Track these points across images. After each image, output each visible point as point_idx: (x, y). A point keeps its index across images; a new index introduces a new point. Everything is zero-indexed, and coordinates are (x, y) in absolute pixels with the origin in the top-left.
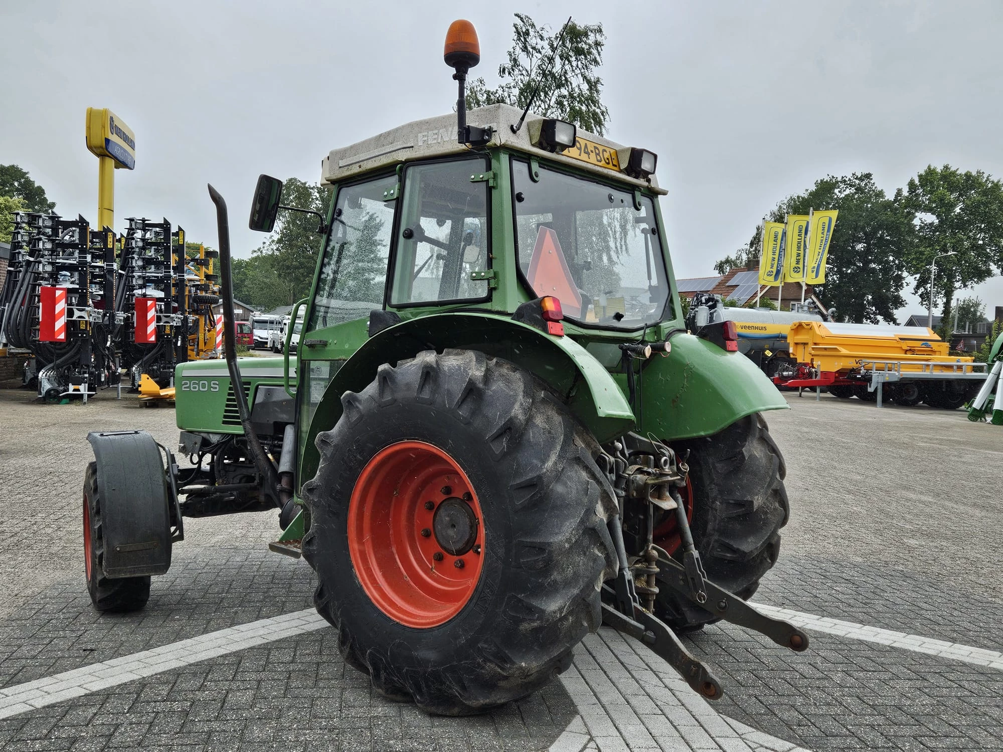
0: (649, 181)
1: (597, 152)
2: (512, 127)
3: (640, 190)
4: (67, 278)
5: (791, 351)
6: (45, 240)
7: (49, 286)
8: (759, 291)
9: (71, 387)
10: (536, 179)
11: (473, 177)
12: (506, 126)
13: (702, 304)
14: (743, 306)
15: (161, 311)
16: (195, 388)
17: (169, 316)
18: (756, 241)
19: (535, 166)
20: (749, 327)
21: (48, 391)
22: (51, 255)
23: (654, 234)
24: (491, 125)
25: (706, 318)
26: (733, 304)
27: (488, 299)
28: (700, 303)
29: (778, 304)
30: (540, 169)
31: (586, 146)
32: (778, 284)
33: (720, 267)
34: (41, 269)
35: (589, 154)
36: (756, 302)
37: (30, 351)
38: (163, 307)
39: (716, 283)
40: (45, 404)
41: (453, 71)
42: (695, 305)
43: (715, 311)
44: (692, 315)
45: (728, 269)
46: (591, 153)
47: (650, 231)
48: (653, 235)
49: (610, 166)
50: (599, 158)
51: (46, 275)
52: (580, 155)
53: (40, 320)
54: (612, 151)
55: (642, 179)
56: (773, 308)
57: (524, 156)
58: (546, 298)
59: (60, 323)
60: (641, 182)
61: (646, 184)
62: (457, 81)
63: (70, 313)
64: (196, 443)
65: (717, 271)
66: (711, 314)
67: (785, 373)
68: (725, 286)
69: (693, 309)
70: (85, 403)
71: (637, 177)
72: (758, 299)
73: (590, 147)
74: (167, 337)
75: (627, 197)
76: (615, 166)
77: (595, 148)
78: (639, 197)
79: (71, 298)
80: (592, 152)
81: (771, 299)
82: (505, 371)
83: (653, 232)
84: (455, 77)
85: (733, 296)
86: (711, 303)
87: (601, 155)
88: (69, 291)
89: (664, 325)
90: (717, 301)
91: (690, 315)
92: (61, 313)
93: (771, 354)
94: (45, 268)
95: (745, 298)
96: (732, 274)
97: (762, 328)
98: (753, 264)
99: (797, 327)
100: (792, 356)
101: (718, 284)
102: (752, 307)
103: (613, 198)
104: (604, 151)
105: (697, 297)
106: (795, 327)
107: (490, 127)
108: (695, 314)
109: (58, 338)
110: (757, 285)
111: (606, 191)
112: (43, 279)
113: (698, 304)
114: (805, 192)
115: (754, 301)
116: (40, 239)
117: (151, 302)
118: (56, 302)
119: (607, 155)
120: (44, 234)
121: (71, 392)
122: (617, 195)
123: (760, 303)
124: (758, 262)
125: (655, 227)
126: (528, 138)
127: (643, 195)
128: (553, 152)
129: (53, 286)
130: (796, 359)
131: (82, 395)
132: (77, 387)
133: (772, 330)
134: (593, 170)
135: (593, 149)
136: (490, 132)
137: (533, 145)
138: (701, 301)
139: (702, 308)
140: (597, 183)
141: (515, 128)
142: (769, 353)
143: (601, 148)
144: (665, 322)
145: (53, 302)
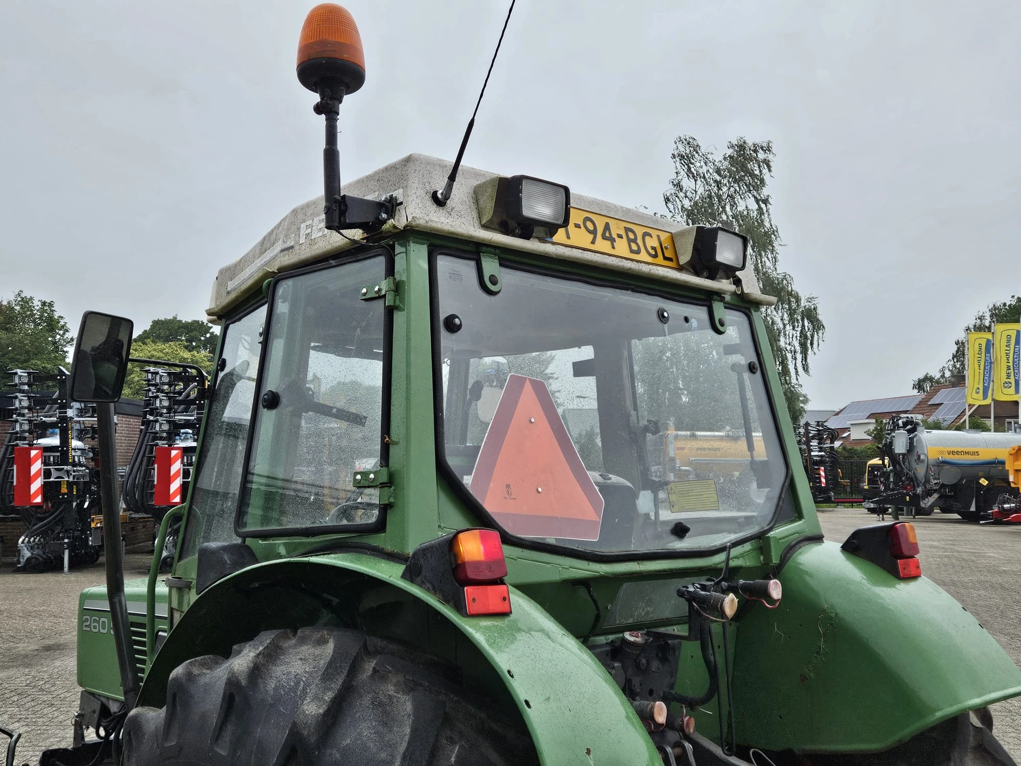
0: (738, 282)
1: (631, 236)
2: (434, 196)
3: (722, 299)
4: (189, 436)
5: (1011, 479)
6: (163, 398)
7: (167, 446)
8: (967, 409)
10: (493, 288)
11: (364, 290)
12: (421, 192)
13: (899, 428)
14: (948, 428)
16: (95, 627)
18: (960, 354)
19: (490, 266)
20: (957, 453)
22: (169, 413)
23: (754, 373)
24: (395, 194)
25: (905, 443)
26: (937, 426)
27: (380, 526)
28: (896, 427)
29: (991, 422)
30: (504, 270)
31: (607, 227)
32: (988, 401)
33: (919, 385)
34: (157, 428)
35: (612, 240)
36: (965, 421)
37: (150, 516)
39: (917, 402)
41: (315, 98)
42: (891, 430)
43: (916, 435)
44: (888, 440)
45: (927, 386)
46: (617, 239)
47: (746, 368)
48: (752, 375)
49: (660, 260)
50: (634, 247)
51: (165, 435)
52: (593, 242)
53: (155, 483)
54: (664, 237)
55: (724, 281)
56: (986, 429)
57: (467, 248)
58: (461, 536)
59: (175, 485)
60: (725, 285)
61: (732, 288)
62: (323, 116)
63: (186, 474)
64: (94, 712)
65: (917, 391)
66: (911, 439)
67: (1006, 506)
68: (926, 406)
69: (889, 434)
71: (712, 277)
72: (966, 417)
73: (616, 229)
75: (698, 314)
76: (670, 259)
77: (627, 230)
78: (719, 310)
79: (191, 457)
80: (620, 236)
81: (982, 418)
82: (391, 689)
83: (751, 368)
84: (318, 109)
85: (938, 416)
86: (909, 427)
87: (640, 241)
88: (186, 451)
89: (779, 532)
90: (917, 424)
91: (886, 441)
92: (177, 474)
93: (987, 482)
94: (162, 426)
95: (951, 417)
96: (935, 392)
97: (974, 453)
98: (959, 379)
99: (1017, 451)
100: (1013, 485)
101: (918, 403)
102: (958, 428)
103: (666, 314)
104: (646, 234)
105: (893, 421)
106: (1014, 452)
107: (391, 196)
108: (892, 440)
109: (174, 501)
110: (964, 403)
111: (654, 303)
112: (161, 439)
113: (894, 427)
114: (1011, 299)
115: (962, 421)
116: (157, 397)
118: (172, 462)
119: (652, 242)
120: (162, 391)
122: (675, 309)
123: (970, 423)
124: (963, 378)
125: (754, 359)
126: (475, 215)
127: (729, 306)
128: (528, 238)
129: (170, 445)
130: (1018, 488)
133: (986, 455)
134: (618, 267)
135: (623, 233)
136: (391, 206)
137: (485, 227)
138: (898, 425)
139: (901, 433)
140: (633, 291)
141: (439, 196)
142: (983, 482)
143: (639, 231)
144: (781, 526)
145: (169, 462)
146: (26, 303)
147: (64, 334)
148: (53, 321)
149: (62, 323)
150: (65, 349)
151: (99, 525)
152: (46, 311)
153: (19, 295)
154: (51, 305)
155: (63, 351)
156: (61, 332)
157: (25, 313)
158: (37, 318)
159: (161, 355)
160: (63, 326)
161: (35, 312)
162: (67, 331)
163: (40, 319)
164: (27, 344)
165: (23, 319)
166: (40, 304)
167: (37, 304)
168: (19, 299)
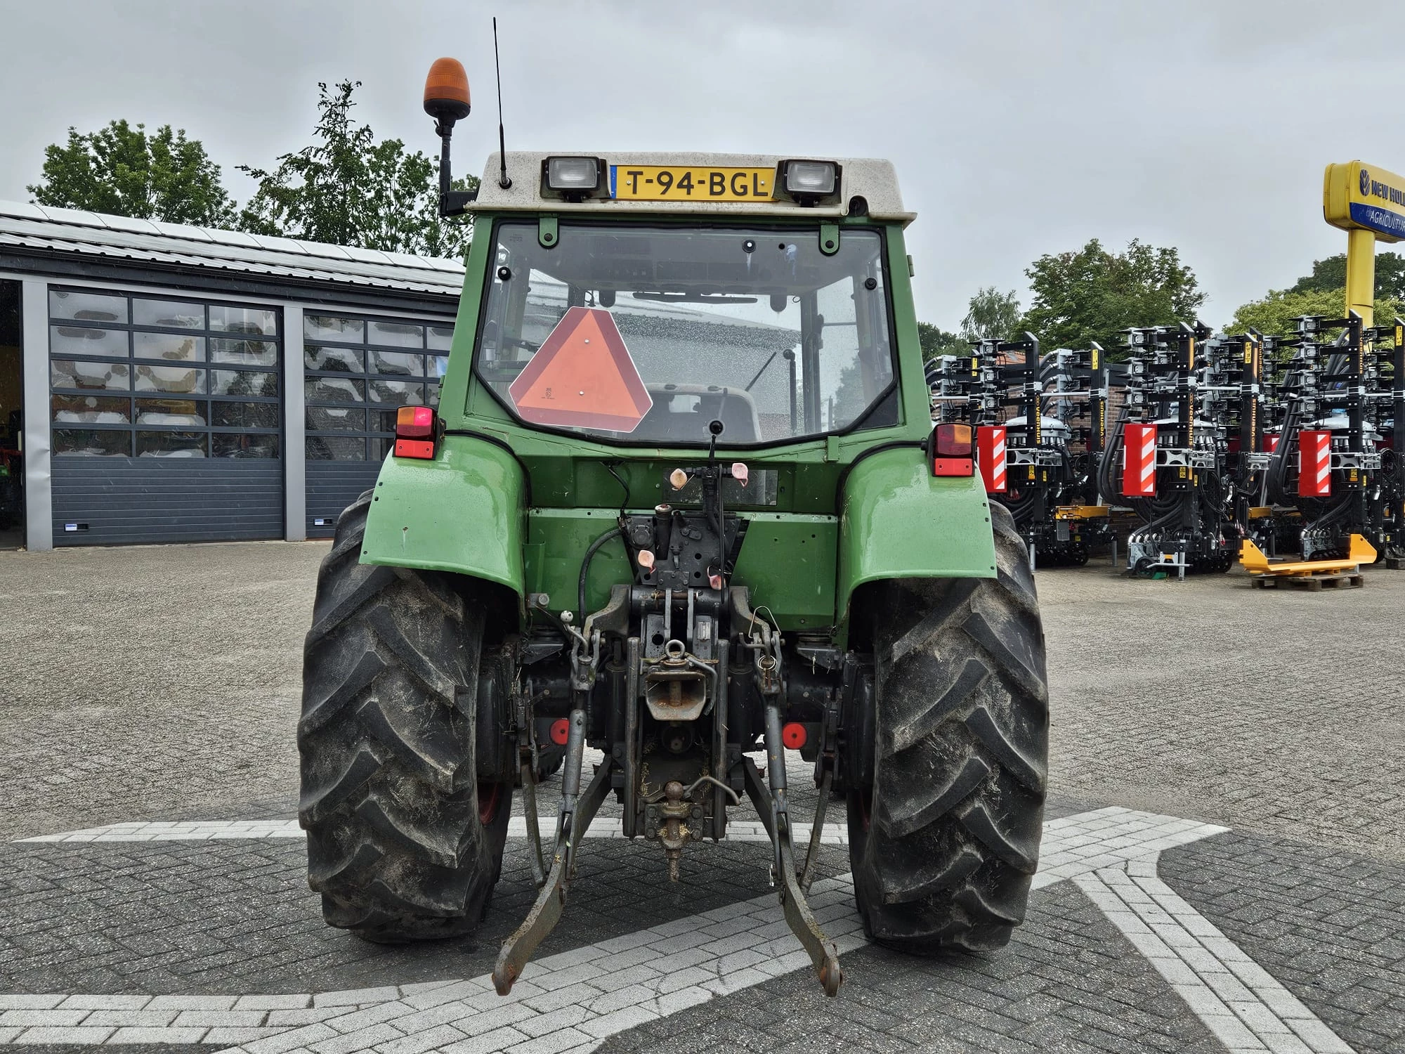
6: (1136, 363)
7: (1139, 423)
9: (1162, 557)
15: (1342, 449)
17: (1352, 456)
21: (1140, 561)
38: (1347, 443)
40: (1135, 578)
53: (1125, 468)
59: (1147, 471)
63: (1161, 457)
70: (1181, 579)
74: (1353, 487)
79: (1168, 437)
92: (1149, 457)
94: (1135, 399)
109: (1146, 491)
117: (1323, 436)
118: (1143, 444)
121: (1162, 563)
129: (1144, 422)
131: (1176, 568)
132: (1168, 557)
145: (1139, 443)
146: (1141, 253)
147: (1190, 289)
148: (1176, 273)
149: (1189, 275)
150: (1193, 310)
151: (1065, 517)
152: (1166, 262)
153: (1134, 244)
154: (1172, 252)
155: (1190, 313)
156: (1187, 287)
157: (1141, 266)
158: (1155, 273)
159: (1324, 307)
160: (1190, 280)
161: (1154, 264)
162: (1193, 285)
163: (1160, 272)
164: (1140, 308)
165: (1139, 276)
166: (1159, 253)
167: (1155, 254)
168: (1135, 250)
